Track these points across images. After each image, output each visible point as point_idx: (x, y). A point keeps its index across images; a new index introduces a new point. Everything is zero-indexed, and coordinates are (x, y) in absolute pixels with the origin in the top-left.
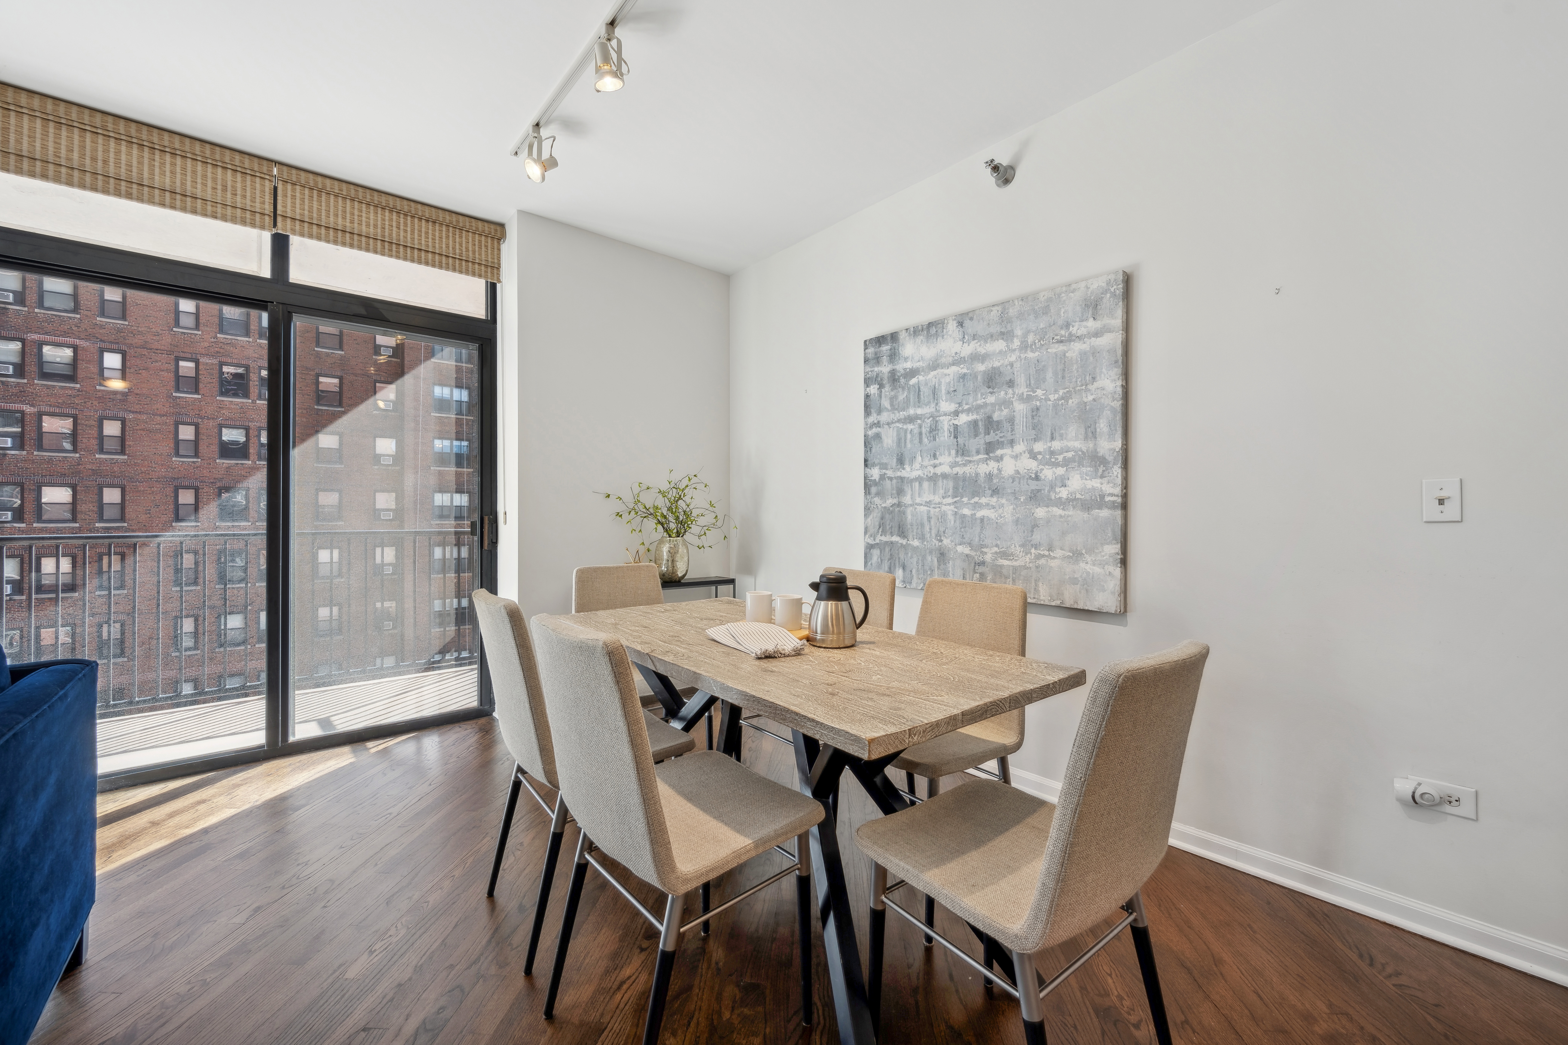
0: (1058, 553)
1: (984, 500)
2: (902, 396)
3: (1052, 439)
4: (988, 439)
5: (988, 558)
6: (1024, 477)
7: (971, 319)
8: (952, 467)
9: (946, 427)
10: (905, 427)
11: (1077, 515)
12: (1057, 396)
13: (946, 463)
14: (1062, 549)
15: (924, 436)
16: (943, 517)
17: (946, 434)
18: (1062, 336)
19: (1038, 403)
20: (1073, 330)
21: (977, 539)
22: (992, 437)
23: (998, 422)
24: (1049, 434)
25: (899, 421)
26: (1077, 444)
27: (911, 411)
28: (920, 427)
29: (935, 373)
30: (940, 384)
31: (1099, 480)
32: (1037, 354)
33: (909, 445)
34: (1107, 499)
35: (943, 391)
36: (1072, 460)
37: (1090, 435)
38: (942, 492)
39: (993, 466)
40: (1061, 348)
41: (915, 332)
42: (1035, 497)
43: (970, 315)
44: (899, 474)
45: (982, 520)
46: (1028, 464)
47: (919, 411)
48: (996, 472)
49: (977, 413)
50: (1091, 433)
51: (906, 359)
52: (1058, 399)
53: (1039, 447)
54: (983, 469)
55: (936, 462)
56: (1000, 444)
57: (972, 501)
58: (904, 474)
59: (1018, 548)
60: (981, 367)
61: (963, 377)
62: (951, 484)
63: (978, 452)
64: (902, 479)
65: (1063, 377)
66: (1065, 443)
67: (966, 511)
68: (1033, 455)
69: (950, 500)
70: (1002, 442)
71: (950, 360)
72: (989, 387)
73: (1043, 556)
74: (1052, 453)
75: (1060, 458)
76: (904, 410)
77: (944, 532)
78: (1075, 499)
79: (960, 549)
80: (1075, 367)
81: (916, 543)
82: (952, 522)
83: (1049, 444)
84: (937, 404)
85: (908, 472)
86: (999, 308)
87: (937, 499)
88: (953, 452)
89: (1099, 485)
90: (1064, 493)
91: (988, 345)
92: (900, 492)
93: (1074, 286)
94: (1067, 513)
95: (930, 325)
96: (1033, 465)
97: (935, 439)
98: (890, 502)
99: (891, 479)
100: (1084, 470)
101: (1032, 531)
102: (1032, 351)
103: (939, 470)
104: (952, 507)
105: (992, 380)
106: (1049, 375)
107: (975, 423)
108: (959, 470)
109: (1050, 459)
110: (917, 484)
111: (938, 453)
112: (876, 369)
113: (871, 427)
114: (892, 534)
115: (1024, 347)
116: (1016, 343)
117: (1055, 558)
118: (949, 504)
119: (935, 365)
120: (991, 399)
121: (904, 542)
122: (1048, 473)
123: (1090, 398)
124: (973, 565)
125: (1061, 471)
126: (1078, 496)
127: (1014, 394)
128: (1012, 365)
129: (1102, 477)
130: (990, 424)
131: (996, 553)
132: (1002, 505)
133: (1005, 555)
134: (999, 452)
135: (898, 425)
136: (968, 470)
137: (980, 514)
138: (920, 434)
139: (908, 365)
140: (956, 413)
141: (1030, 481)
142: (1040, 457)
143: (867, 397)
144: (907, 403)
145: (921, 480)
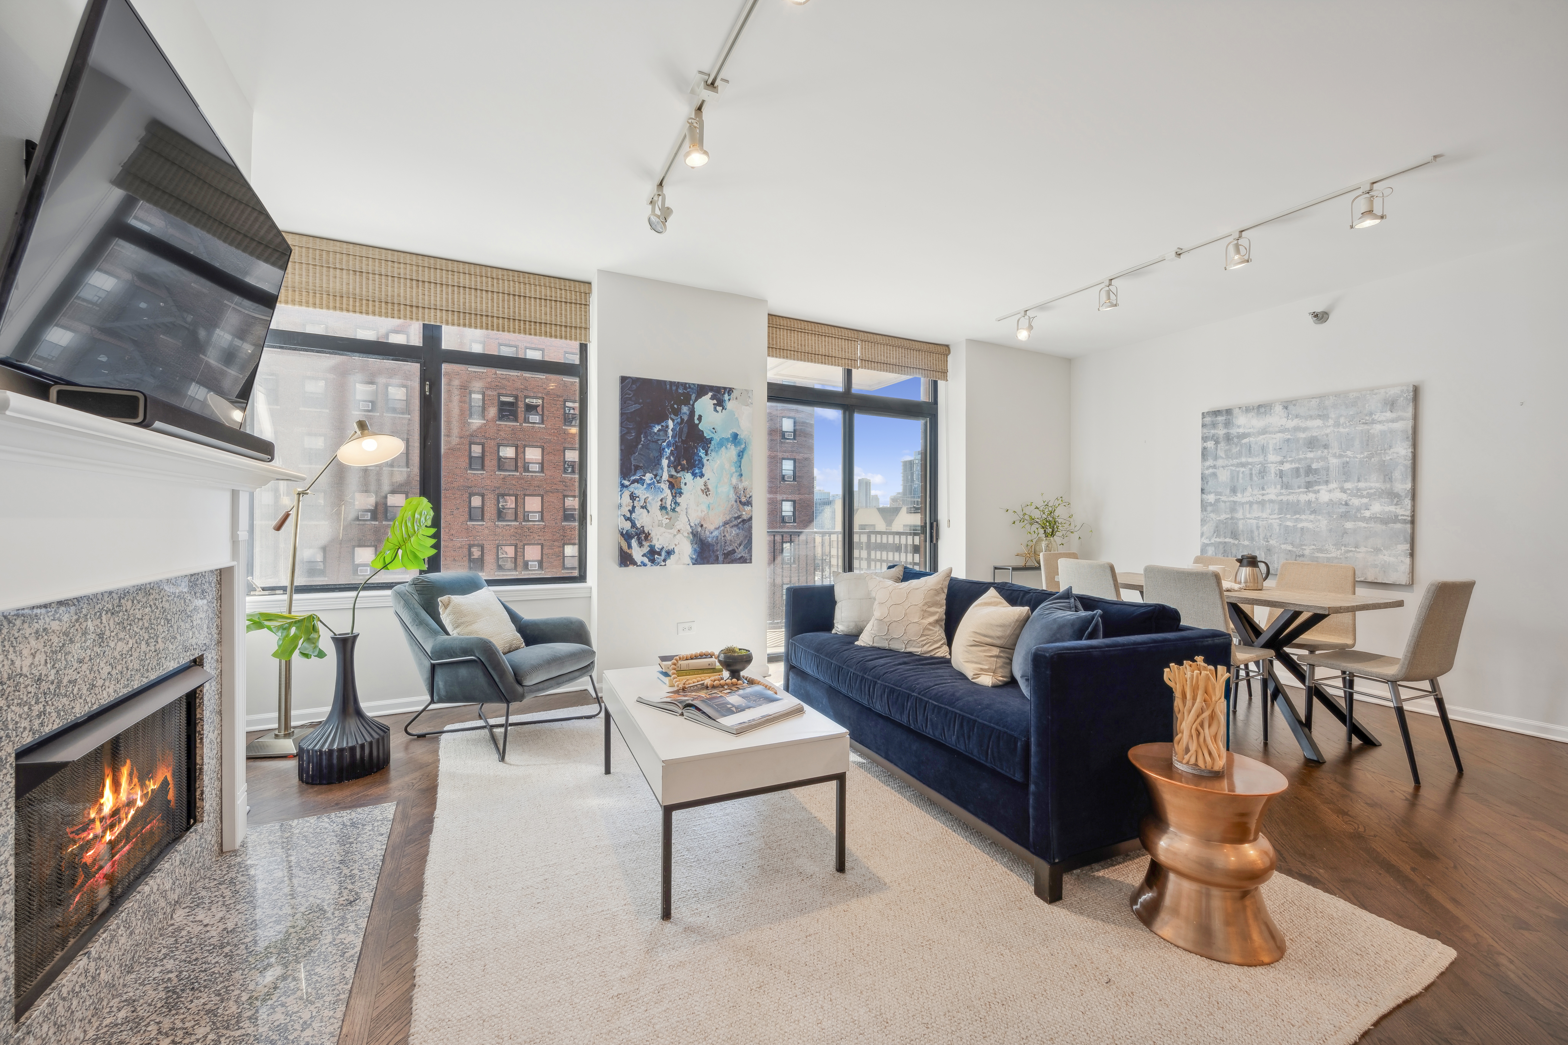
0: (1363, 549)
1: (1303, 517)
2: (1235, 450)
3: (1359, 481)
4: (1308, 479)
5: (1307, 552)
6: (1336, 504)
7: (1295, 405)
8: (1277, 496)
9: (1273, 471)
10: (1237, 469)
11: (1377, 527)
12: (1362, 456)
13: (1273, 493)
14: (1365, 547)
15: (1254, 475)
16: (1270, 527)
17: (1273, 475)
18: (1366, 420)
19: (1348, 459)
20: (1376, 417)
21: (1298, 541)
22: (1311, 478)
23: (1316, 470)
24: (1356, 478)
25: (1232, 465)
26: (1378, 485)
27: (1243, 460)
28: (1251, 469)
29: (1264, 436)
30: (1268, 443)
31: (1394, 507)
32: (1347, 430)
33: (1241, 481)
34: (1400, 518)
35: (1271, 448)
36: (1374, 494)
37: (1388, 480)
38: (1269, 511)
39: (1311, 496)
40: (1366, 427)
41: (1248, 409)
42: (1345, 516)
43: (1294, 402)
44: (1232, 499)
45: (1302, 529)
46: (1340, 496)
47: (1250, 460)
48: (1313, 499)
49: (1299, 464)
51: (1239, 427)
52: (1363, 458)
53: (1348, 485)
54: (1303, 498)
55: (1264, 492)
56: (1318, 483)
57: (1295, 517)
58: (1235, 499)
59: (1331, 547)
60: (1302, 435)
61: (1288, 440)
62: (1277, 507)
63: (1299, 487)
64: (1235, 502)
65: (1367, 445)
66: (1368, 484)
67: (1289, 523)
68: (1344, 491)
69: (1276, 516)
70: (1319, 482)
71: (1277, 429)
72: (1309, 448)
73: (1351, 551)
74: (1358, 490)
75: (1365, 493)
76: (1237, 458)
77: (1271, 536)
78: (1376, 517)
79: (1283, 546)
80: (1376, 439)
81: (1246, 543)
82: (1278, 530)
83: (1356, 484)
84: (1265, 456)
85: (1239, 498)
86: (1318, 400)
87: (1264, 515)
88: (1279, 487)
89: (1394, 510)
90: (1367, 514)
91: (1308, 422)
92: (1233, 510)
93: (1376, 391)
94: (1369, 525)
95: (1260, 406)
96: (1344, 497)
97: (1263, 478)
98: (1223, 517)
99: (1225, 502)
100: (1383, 500)
101: (1343, 536)
102: (1344, 428)
103: (1266, 498)
104: (1278, 521)
105: (1311, 444)
106: (1357, 443)
107: (1297, 469)
108: (1285, 498)
109: (1358, 493)
110: (1248, 506)
111: (1266, 487)
112: (1212, 431)
113: (1208, 468)
114: (1225, 537)
115: (1337, 424)
116: (1331, 422)
117: (1359, 552)
118: (1275, 519)
119: (1264, 431)
120: (1310, 455)
121: (1236, 542)
122: (1356, 502)
123: (1388, 458)
124: (1294, 557)
125: (1365, 500)
126: (1378, 516)
127: (1329, 453)
128: (1327, 435)
129: (1396, 505)
130: (1309, 470)
131: (1313, 549)
132: (1319, 520)
133: (1320, 550)
134: (1316, 488)
135: (1231, 468)
136: (1291, 498)
137: (1300, 525)
138: (1251, 474)
139: (1241, 430)
140: (1282, 463)
141: (1341, 506)
142: (1349, 492)
143: (1204, 449)
144: (1240, 454)
145: (1251, 504)
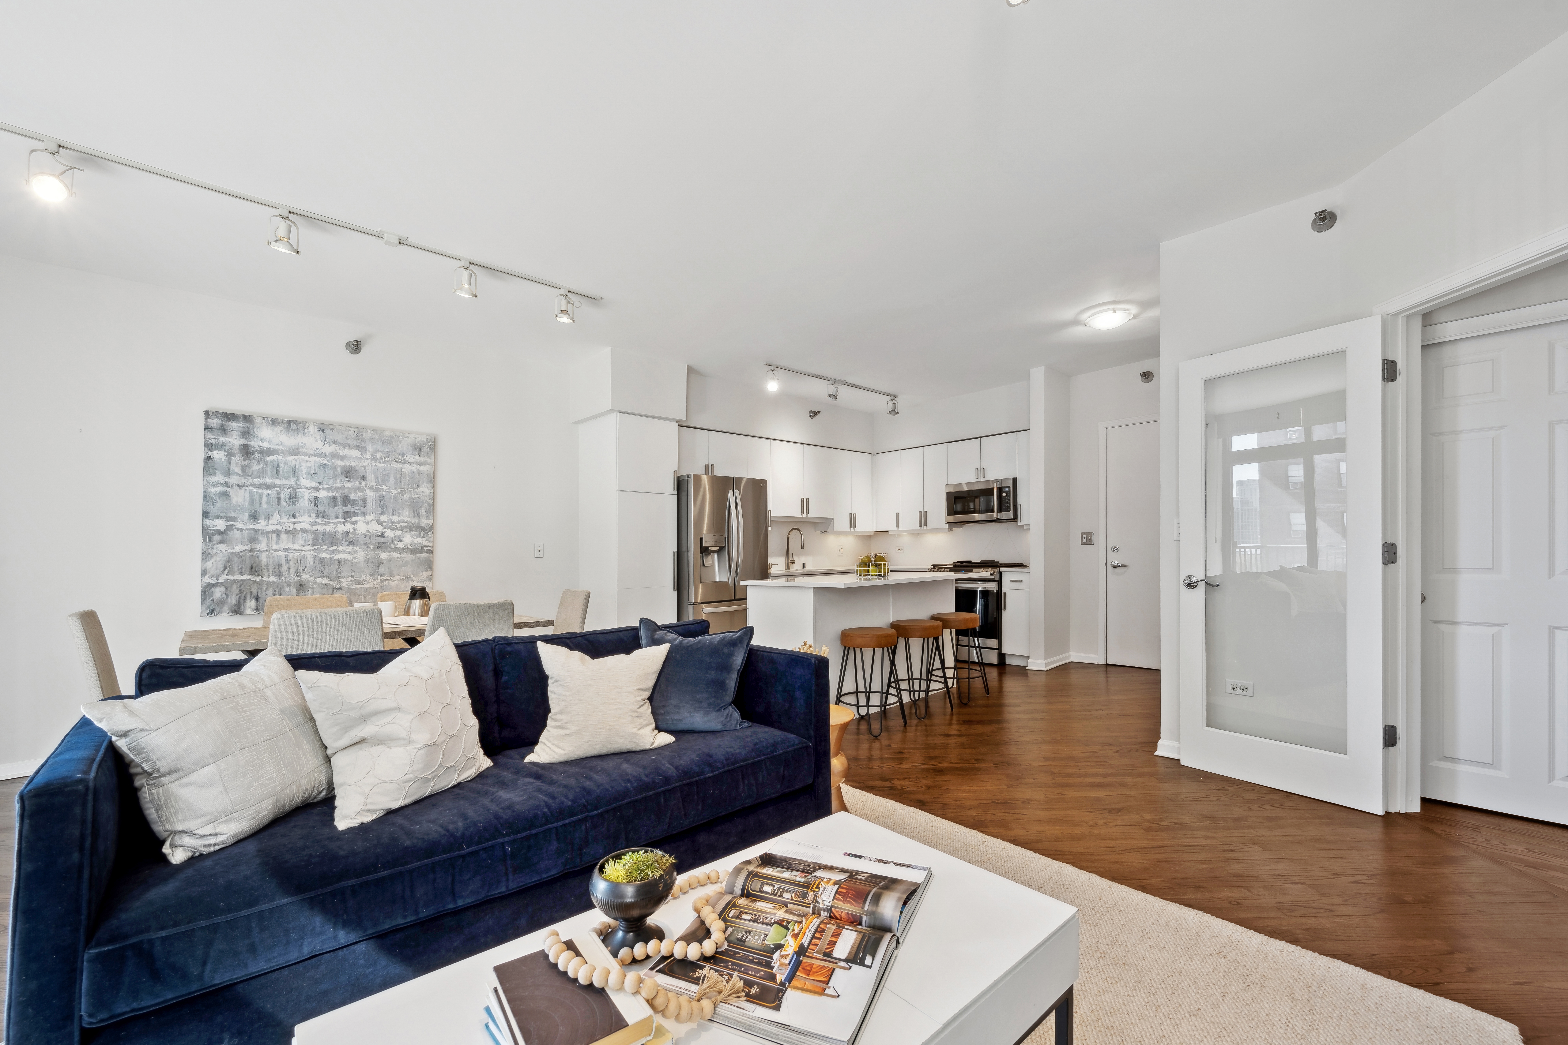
0: (396, 578)
1: (341, 548)
2: (256, 467)
3: (393, 514)
4: (345, 509)
5: (344, 585)
6: (373, 535)
7: (332, 430)
8: (311, 525)
9: (306, 497)
10: (260, 491)
11: (409, 557)
12: (396, 492)
13: (305, 521)
14: (399, 575)
15: (282, 500)
16: (302, 560)
17: (306, 502)
18: (399, 459)
19: (384, 493)
20: (407, 458)
21: (335, 573)
22: (348, 509)
23: (354, 500)
24: (391, 512)
25: (252, 485)
26: (409, 519)
27: (268, 480)
28: (279, 493)
29: (296, 457)
30: (301, 466)
31: (421, 539)
32: (383, 465)
33: (264, 505)
34: (425, 548)
35: (304, 472)
36: (406, 527)
37: (416, 515)
38: (301, 542)
39: (349, 527)
40: (399, 466)
41: (274, 422)
42: (381, 546)
43: (331, 427)
44: (251, 526)
45: (339, 561)
46: (375, 528)
47: (277, 482)
48: (351, 530)
49: (337, 492)
50: (417, 514)
51: (262, 440)
52: (397, 493)
53: (383, 518)
54: (341, 528)
55: (295, 520)
56: (355, 514)
57: (331, 548)
58: (257, 526)
59: (369, 577)
60: (340, 463)
61: (325, 466)
62: (311, 537)
63: (337, 517)
64: (256, 531)
65: (400, 482)
66: (401, 518)
67: (325, 555)
68: (380, 523)
69: (310, 548)
70: (357, 513)
71: (312, 452)
72: (347, 477)
73: (386, 580)
74: (393, 523)
75: (398, 526)
76: (259, 477)
77: (304, 570)
78: (407, 548)
79: (318, 580)
80: (407, 478)
81: (272, 579)
82: (312, 563)
83: (391, 517)
84: (297, 480)
85: (262, 525)
86: (356, 430)
87: (296, 547)
88: (314, 515)
89: (421, 542)
90: (400, 545)
91: (346, 450)
92: (253, 540)
93: (407, 435)
94: (402, 556)
95: (290, 422)
96: (380, 528)
97: (294, 504)
98: (238, 549)
99: (241, 530)
100: (413, 533)
101: (379, 566)
102: (380, 463)
103: (298, 527)
104: (312, 553)
105: (348, 473)
106: (392, 479)
107: (334, 498)
108: (320, 528)
109: (392, 526)
110: (274, 535)
111: (297, 515)
112: (222, 438)
113: (214, 485)
114: (242, 574)
115: (374, 458)
116: (368, 455)
117: (394, 581)
118: (310, 550)
119: (294, 452)
120: (348, 485)
121: (258, 579)
122: (390, 534)
123: (416, 496)
124: (331, 590)
125: (398, 533)
126: (409, 547)
127: (366, 485)
128: (365, 467)
129: (423, 537)
130: (346, 500)
131: (351, 581)
132: (357, 551)
133: (358, 582)
134: (354, 519)
135: (251, 488)
136: (329, 528)
137: (337, 557)
138: (279, 499)
139: (265, 445)
140: (317, 489)
141: (377, 538)
142: (384, 524)
143: (208, 459)
144: (262, 473)
145: (278, 533)
